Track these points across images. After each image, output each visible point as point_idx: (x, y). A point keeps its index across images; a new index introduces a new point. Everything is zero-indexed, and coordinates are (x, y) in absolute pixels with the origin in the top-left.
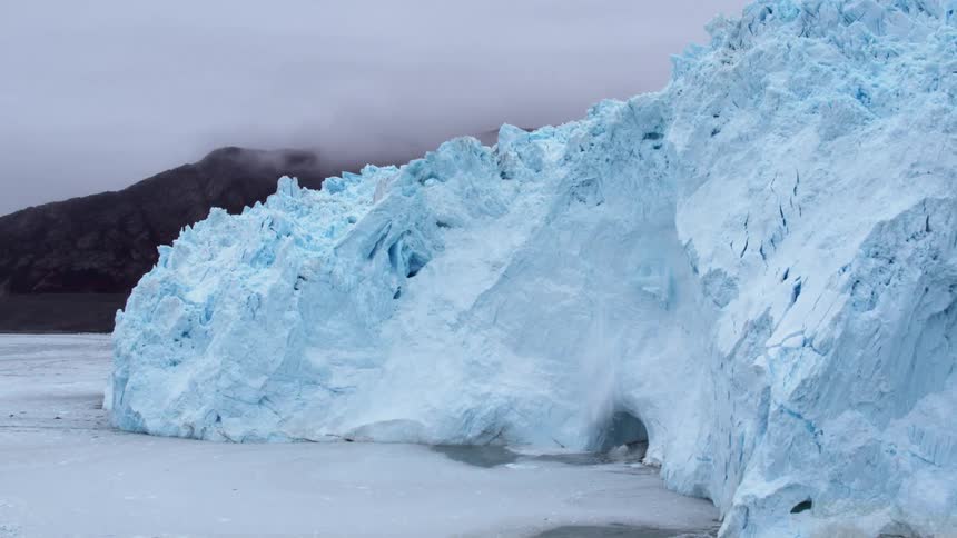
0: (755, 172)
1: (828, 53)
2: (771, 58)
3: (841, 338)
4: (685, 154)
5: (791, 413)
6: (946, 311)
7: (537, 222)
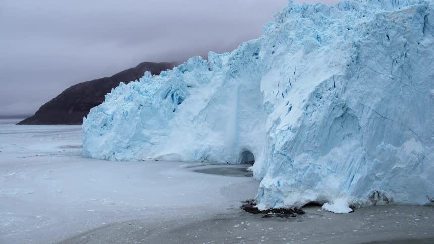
0: (282, 66)
1: (310, 23)
2: (291, 26)
3: (300, 127)
4: (263, 60)
5: (281, 154)
6: (342, 116)
7: (219, 85)
